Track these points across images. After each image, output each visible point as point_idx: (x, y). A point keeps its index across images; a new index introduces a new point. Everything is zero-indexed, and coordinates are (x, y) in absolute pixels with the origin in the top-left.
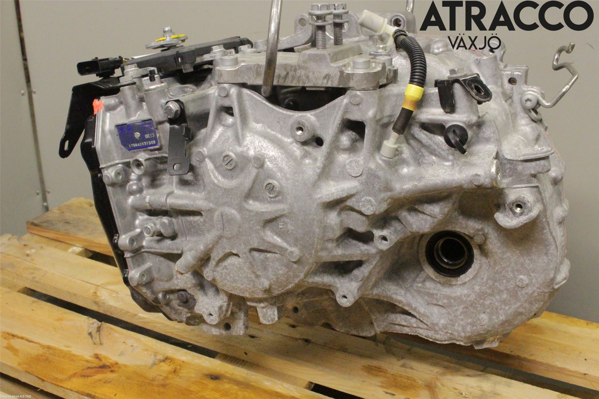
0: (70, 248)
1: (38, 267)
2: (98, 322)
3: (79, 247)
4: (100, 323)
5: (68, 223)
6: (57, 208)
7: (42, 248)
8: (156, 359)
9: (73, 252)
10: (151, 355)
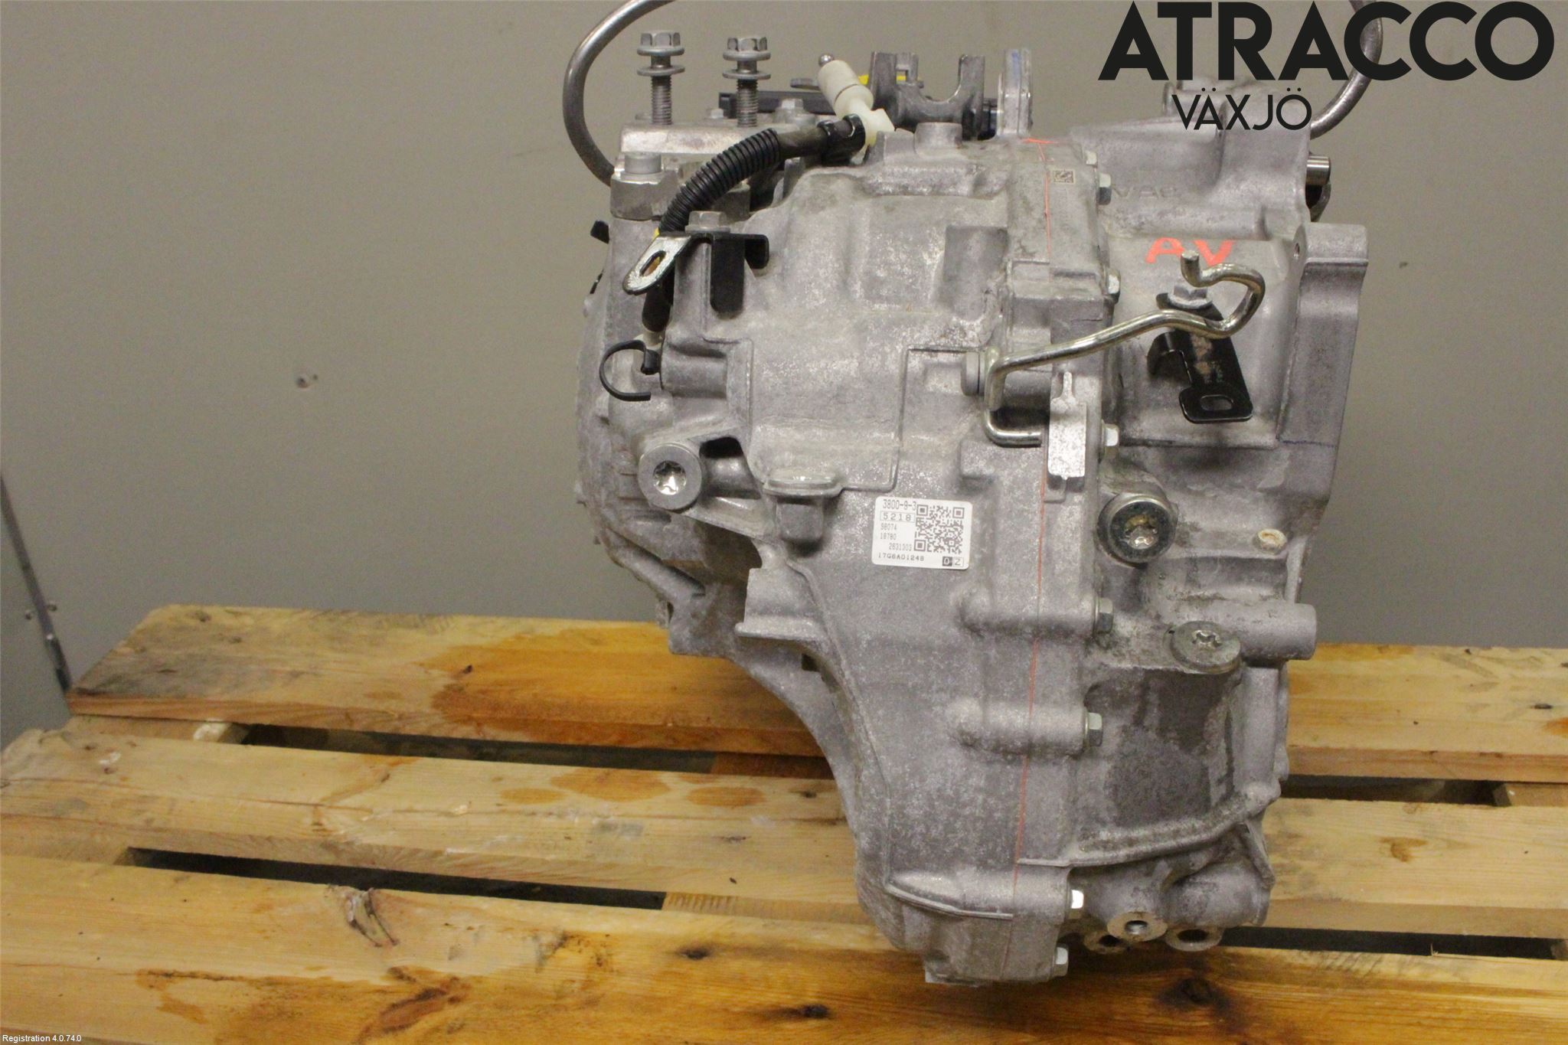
0: (194, 731)
1: (147, 793)
2: (359, 892)
3: (215, 722)
4: (365, 893)
5: (168, 672)
6: (124, 642)
7: (134, 745)
8: (541, 945)
9: (207, 738)
10: (524, 939)
